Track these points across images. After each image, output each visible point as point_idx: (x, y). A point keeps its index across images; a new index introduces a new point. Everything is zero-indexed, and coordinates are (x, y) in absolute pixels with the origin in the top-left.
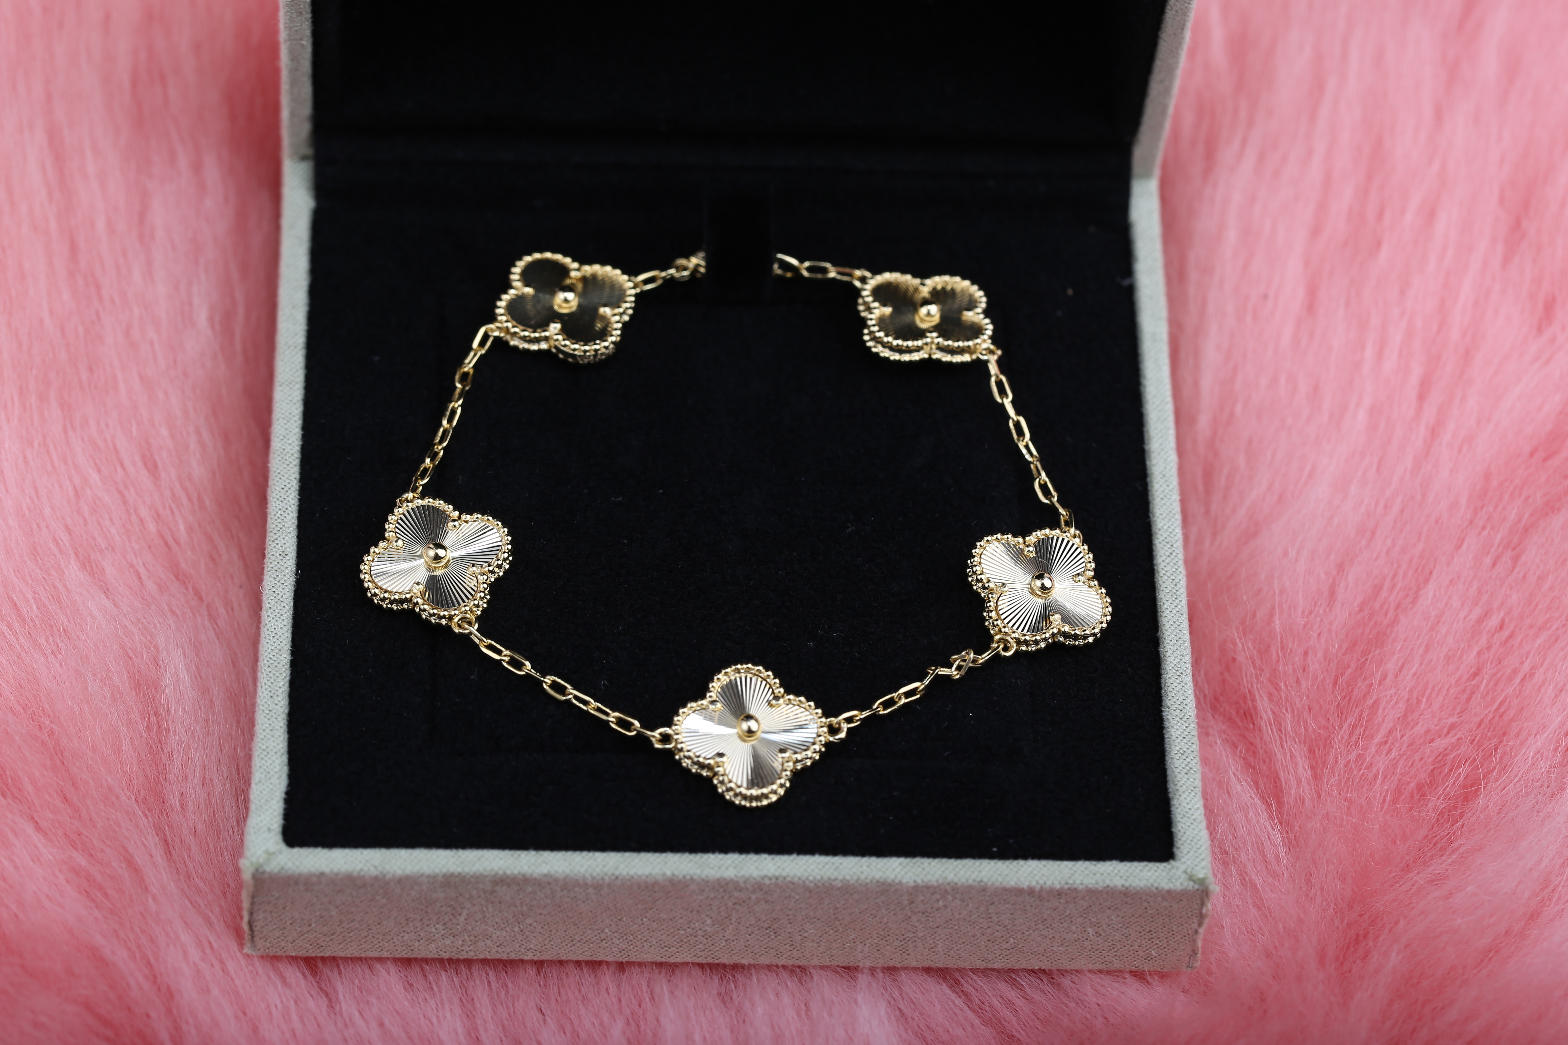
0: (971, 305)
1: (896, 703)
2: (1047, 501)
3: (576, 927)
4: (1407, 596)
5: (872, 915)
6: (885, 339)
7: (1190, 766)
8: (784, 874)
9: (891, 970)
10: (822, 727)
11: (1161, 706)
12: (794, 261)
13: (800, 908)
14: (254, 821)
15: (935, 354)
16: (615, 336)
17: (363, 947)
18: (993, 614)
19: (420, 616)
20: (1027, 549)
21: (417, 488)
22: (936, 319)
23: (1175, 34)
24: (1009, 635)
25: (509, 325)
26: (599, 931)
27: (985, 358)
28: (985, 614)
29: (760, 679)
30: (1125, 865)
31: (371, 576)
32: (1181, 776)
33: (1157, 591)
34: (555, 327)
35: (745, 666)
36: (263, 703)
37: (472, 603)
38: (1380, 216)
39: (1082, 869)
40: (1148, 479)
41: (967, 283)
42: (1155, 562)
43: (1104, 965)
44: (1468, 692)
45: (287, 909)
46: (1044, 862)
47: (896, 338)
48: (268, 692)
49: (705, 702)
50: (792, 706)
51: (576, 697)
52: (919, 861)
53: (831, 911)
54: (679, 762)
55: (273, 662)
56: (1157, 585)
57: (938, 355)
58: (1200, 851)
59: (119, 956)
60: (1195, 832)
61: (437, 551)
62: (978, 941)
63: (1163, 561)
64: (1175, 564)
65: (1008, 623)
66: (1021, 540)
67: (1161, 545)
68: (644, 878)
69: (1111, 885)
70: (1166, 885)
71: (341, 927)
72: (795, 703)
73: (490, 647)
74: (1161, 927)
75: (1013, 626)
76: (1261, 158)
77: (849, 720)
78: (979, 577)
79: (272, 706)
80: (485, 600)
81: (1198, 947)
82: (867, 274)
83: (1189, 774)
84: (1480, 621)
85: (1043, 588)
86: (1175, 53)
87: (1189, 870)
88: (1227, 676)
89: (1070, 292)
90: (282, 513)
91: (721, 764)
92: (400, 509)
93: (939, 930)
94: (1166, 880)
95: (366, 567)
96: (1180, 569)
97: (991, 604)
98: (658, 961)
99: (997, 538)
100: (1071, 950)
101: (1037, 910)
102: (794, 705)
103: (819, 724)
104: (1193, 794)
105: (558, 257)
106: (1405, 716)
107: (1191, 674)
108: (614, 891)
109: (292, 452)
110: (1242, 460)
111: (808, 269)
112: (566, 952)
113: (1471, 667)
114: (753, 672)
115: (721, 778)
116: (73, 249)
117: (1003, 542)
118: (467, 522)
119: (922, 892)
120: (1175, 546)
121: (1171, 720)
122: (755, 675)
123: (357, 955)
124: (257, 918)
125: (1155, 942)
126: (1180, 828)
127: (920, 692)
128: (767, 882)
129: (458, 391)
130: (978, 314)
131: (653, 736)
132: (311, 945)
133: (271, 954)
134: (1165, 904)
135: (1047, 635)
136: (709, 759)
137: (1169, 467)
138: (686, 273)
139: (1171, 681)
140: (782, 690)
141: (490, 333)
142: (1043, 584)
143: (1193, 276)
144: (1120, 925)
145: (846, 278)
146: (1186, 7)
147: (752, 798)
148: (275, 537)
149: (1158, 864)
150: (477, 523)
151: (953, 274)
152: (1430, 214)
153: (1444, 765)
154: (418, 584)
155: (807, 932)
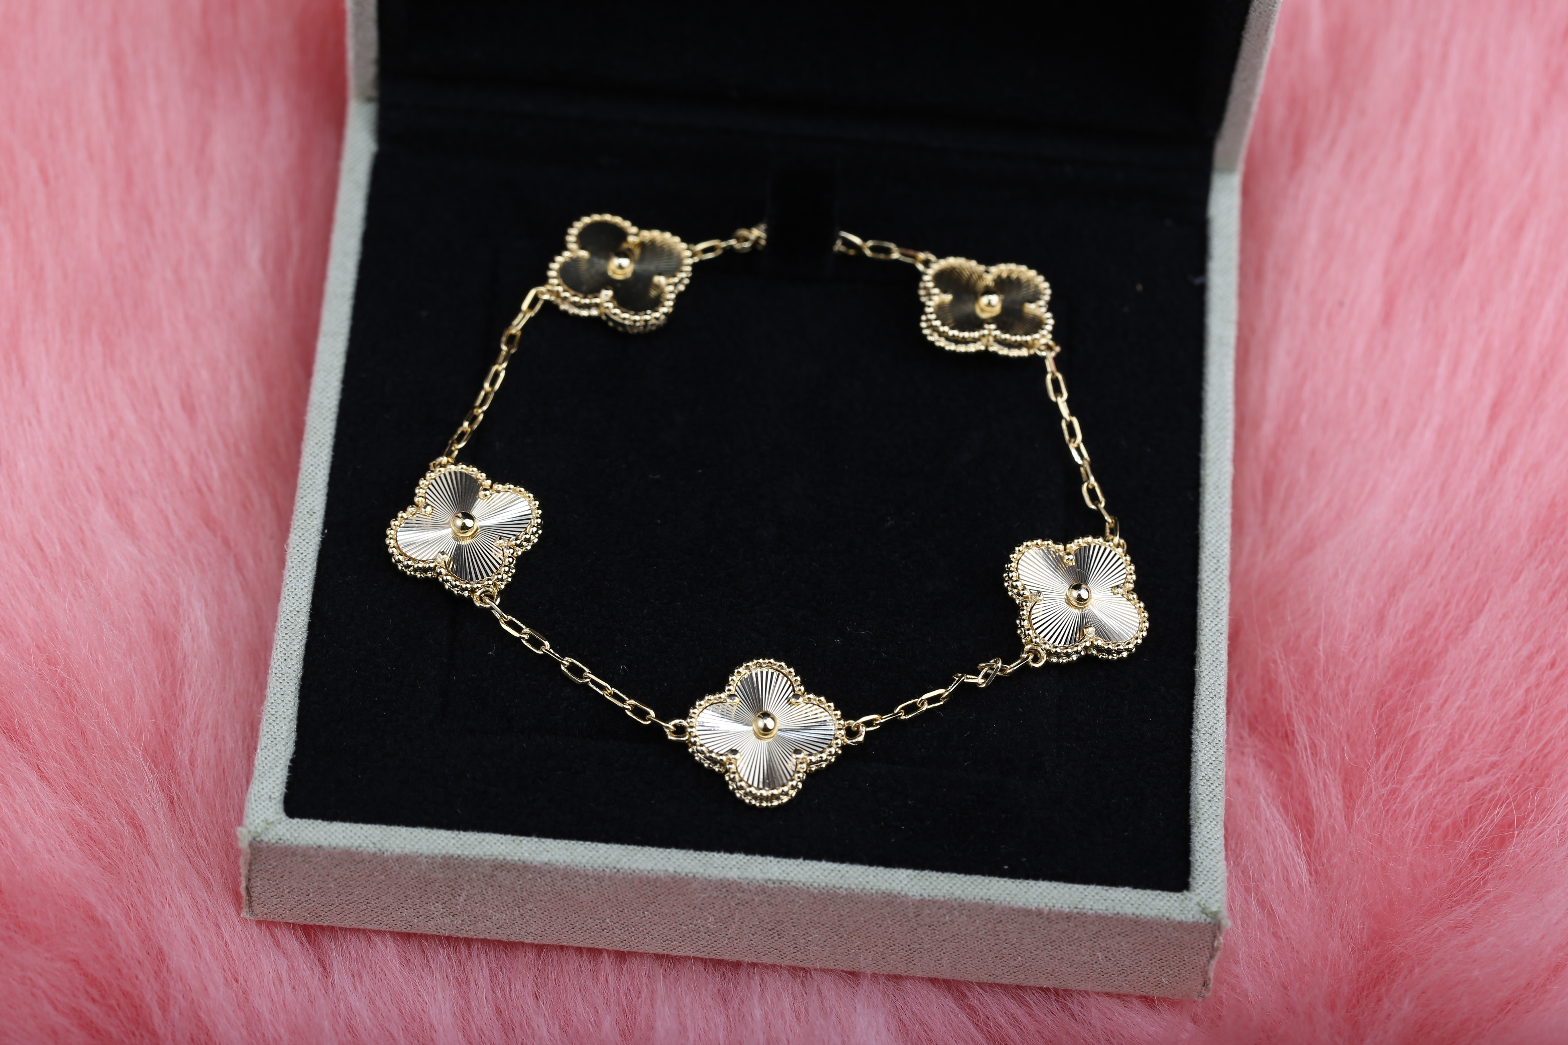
0: (1035, 297)
1: (919, 708)
2: (1093, 507)
3: (576, 915)
4: (1457, 627)
5: (877, 924)
6: (942, 329)
7: (1214, 793)
8: (788, 879)
9: (897, 978)
10: (839, 729)
11: (1192, 728)
12: (857, 240)
13: (804, 913)
14: (255, 788)
15: (992, 346)
16: (667, 307)
17: (361, 919)
18: (1025, 623)
19: (443, 586)
20: (1067, 557)
21: (452, 452)
22: (997, 310)
23: (1259, 35)
24: (1040, 646)
25: (560, 289)
26: (601, 921)
27: (1044, 354)
28: (1018, 622)
29: (781, 675)
30: (1138, 893)
31: (397, 541)
32: (1204, 803)
33: (1198, 608)
34: (607, 294)
35: (767, 661)
36: (276, 666)
37: (496, 577)
38: (1467, 226)
39: (1093, 894)
40: (1201, 489)
41: (1033, 273)
42: (1199, 577)
43: (1114, 988)
44: (1513, 729)
45: (285, 877)
46: (1055, 884)
47: (952, 328)
48: (283, 655)
49: (723, 695)
50: (811, 705)
51: (593, 681)
52: (927, 874)
53: (836, 917)
54: (692, 755)
55: (290, 624)
56: (1200, 602)
57: (995, 348)
58: (1215, 884)
59: (112, 915)
60: (1213, 863)
61: (464, 521)
62: (986, 956)
63: (1208, 576)
64: (1219, 580)
65: (1040, 633)
66: (1061, 547)
67: (1207, 560)
68: (646, 873)
69: (1122, 912)
70: (1177, 916)
71: (339, 899)
72: (814, 702)
73: (510, 624)
74: (1173, 956)
75: (1044, 637)
76: (1350, 157)
77: (868, 724)
78: (1014, 584)
79: (286, 670)
80: (510, 574)
81: (1210, 979)
82: (932, 257)
83: (1213, 802)
84: (1530, 658)
85: (1080, 599)
86: (1259, 52)
87: (1202, 903)
88: (1268, 696)
89: (1139, 287)
90: (314, 469)
91: (733, 761)
92: (432, 474)
93: (946, 943)
94: (1178, 911)
95: (392, 532)
96: (1224, 586)
97: (1025, 612)
98: (660, 953)
99: (1037, 544)
100: (1079, 972)
101: (1045, 931)
102: (814, 704)
103: (837, 726)
104: (1214, 822)
105: (618, 220)
106: (1446, 750)
107: (1225, 696)
108: (615, 883)
109: (329, 406)
110: (1302, 473)
111: (872, 249)
112: (567, 938)
113: (1518, 705)
114: (775, 667)
115: (732, 776)
116: (129, 178)
117: (1043, 548)
118: (499, 492)
119: (928, 906)
120: (1221, 561)
121: (1199, 744)
122: (777, 670)
123: (355, 926)
124: (254, 885)
125: (1166, 970)
126: (1198, 858)
127: (944, 699)
128: (771, 885)
129: (504, 353)
130: (1040, 307)
131: (668, 728)
132: (309, 914)
133: (269, 919)
134: (1176, 934)
135: (1079, 648)
136: (722, 755)
137: (1223, 479)
138: (747, 245)
139: (1204, 703)
140: (802, 688)
141: (540, 296)
142: (1079, 595)
143: (1270, 276)
144: (1131, 952)
145: (909, 260)
146: (1270, 10)
147: (761, 798)
148: (305, 493)
149: (1171, 894)
150: (509, 493)
151: (1019, 262)
152: (1517, 229)
153: (1482, 804)
154: (443, 553)
155: (811, 936)
